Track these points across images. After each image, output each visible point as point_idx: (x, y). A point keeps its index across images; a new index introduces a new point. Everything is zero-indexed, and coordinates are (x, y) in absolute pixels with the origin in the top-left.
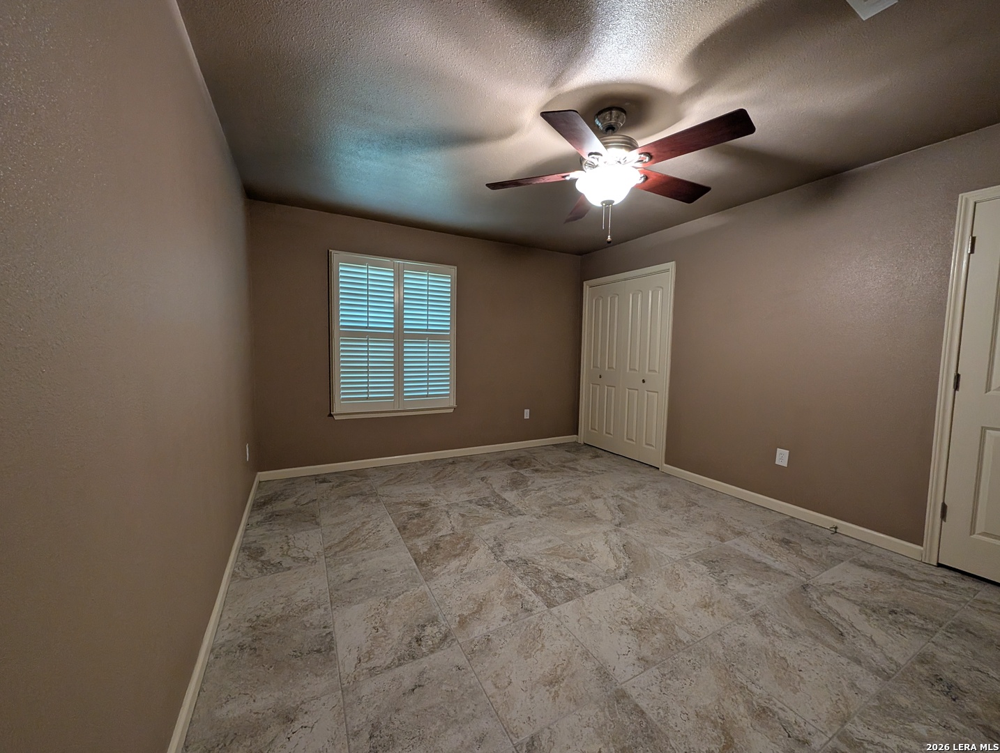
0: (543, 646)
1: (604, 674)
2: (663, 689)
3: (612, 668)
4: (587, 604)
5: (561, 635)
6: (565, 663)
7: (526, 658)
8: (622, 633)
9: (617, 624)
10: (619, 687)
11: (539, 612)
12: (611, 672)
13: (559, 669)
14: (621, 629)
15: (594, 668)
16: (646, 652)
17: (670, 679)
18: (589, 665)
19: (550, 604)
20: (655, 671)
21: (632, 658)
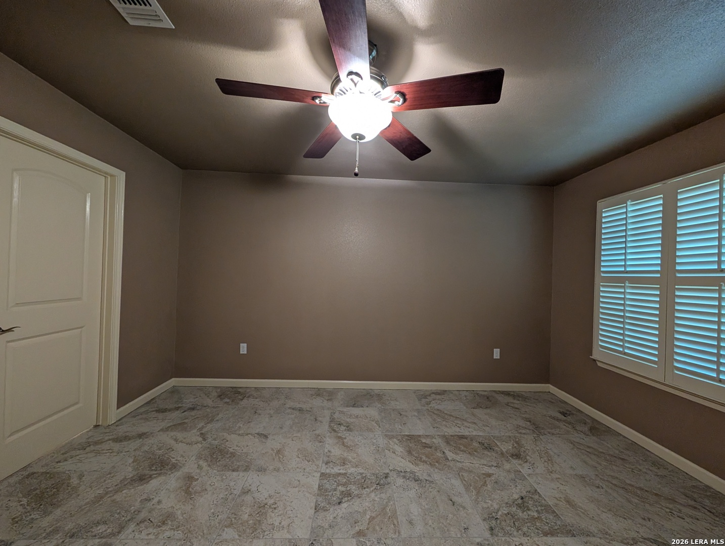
0: (299, 457)
1: (262, 470)
2: (228, 487)
3: (259, 475)
4: (307, 495)
5: (298, 468)
6: (282, 460)
7: (299, 449)
8: (270, 496)
9: (278, 499)
10: (250, 471)
11: (322, 466)
12: (259, 473)
13: (281, 456)
14: (272, 498)
15: (267, 469)
16: (248, 498)
17: (227, 495)
18: (271, 468)
19: (323, 475)
20: (237, 492)
21: (254, 489)
